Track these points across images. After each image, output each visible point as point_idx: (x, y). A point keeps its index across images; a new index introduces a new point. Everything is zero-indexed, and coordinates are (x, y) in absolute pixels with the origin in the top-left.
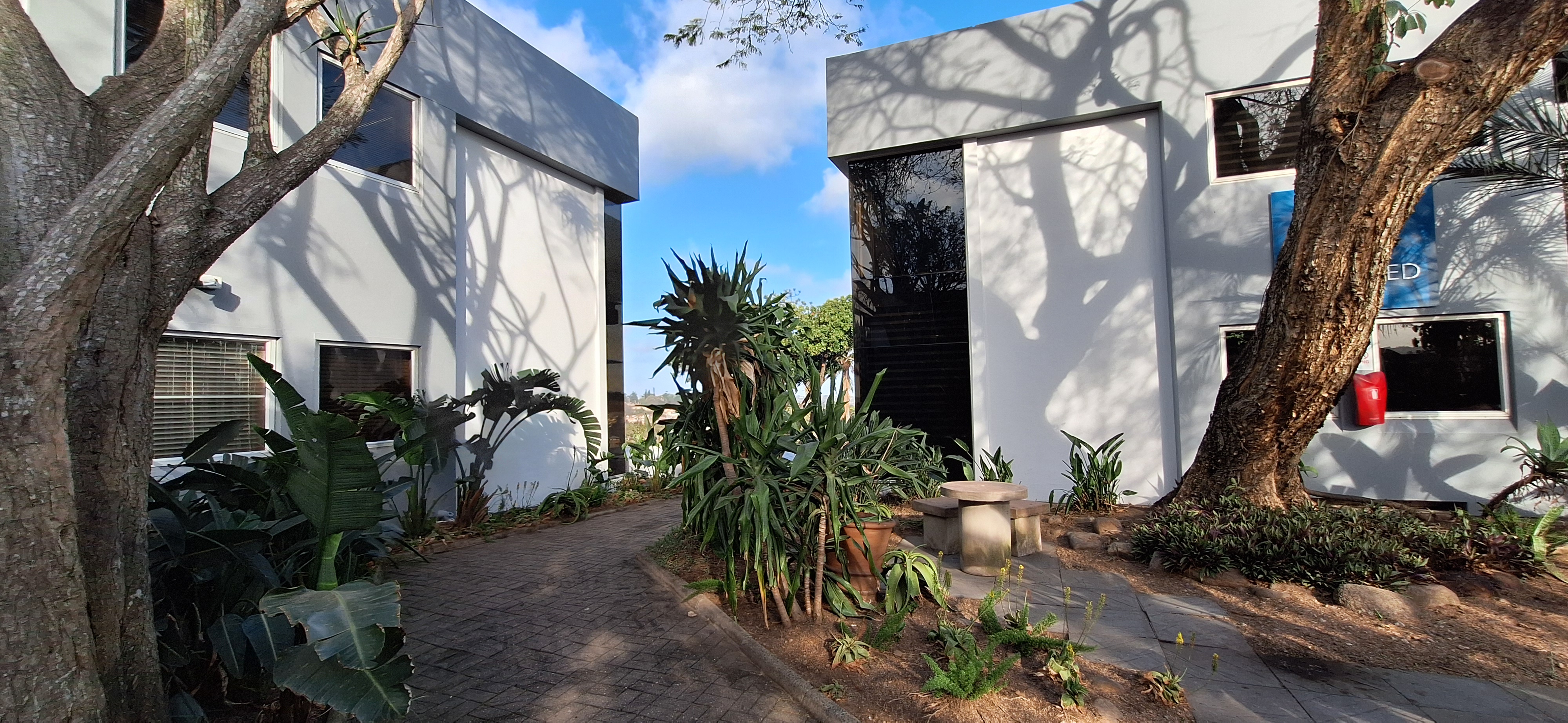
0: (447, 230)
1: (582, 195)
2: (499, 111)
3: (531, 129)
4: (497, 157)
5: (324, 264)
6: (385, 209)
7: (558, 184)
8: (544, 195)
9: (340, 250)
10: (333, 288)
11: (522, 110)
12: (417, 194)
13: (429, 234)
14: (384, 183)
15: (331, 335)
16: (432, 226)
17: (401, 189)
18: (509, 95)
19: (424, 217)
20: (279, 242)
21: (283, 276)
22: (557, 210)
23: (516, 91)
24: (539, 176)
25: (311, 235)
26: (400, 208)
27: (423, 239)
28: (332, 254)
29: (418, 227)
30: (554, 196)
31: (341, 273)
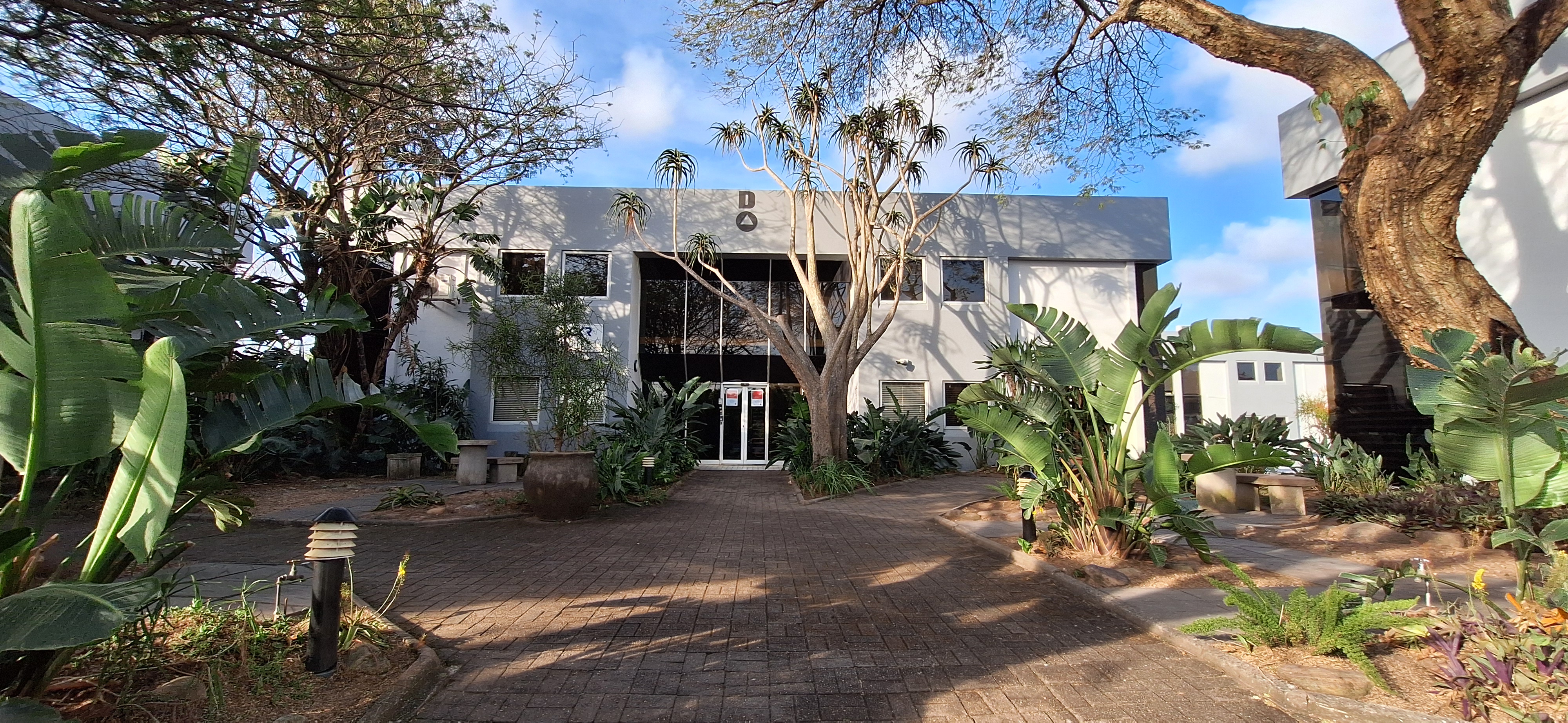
0: (1003, 319)
1: (1112, 272)
2: (1037, 245)
3: (1062, 246)
4: (1039, 270)
5: (946, 349)
6: (971, 317)
7: (1091, 270)
8: (1079, 282)
9: (952, 340)
10: (949, 358)
11: (1054, 237)
12: (988, 306)
13: (995, 325)
14: (971, 305)
15: (949, 379)
16: (996, 320)
17: (979, 306)
18: (1044, 234)
19: (992, 317)
20: (928, 342)
21: (930, 355)
22: (1090, 289)
23: (1049, 229)
24: (1074, 271)
25: (940, 336)
26: (978, 314)
27: (991, 328)
28: (949, 343)
29: (988, 322)
30: (1086, 280)
31: (953, 351)
